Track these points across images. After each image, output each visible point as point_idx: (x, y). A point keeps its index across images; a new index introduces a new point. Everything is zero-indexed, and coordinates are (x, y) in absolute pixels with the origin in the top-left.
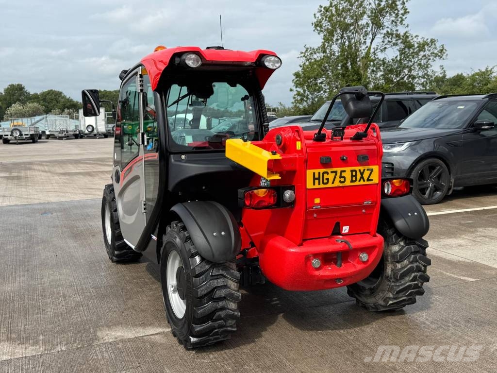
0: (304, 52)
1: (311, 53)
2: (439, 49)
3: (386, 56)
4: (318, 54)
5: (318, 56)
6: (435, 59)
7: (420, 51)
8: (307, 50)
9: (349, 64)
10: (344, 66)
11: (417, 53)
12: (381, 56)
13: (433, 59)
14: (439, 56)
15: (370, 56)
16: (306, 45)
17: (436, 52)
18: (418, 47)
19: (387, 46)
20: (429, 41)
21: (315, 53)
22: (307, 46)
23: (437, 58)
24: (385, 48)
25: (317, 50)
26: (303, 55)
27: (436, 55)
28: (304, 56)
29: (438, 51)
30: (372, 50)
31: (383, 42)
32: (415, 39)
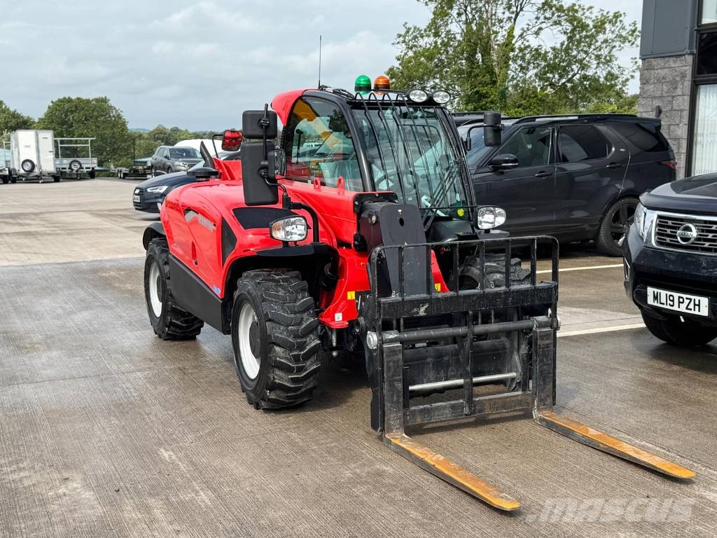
0: (403, 33)
1: (415, 37)
2: (628, 28)
3: (542, 43)
4: (426, 39)
5: (426, 42)
6: (622, 45)
7: (598, 32)
8: (408, 32)
9: (479, 56)
10: (471, 59)
11: (593, 37)
12: (533, 42)
13: (620, 46)
14: (629, 42)
15: (513, 42)
16: (406, 23)
17: (624, 34)
18: (595, 27)
19: (544, 26)
20: (611, 15)
21: (422, 37)
22: (408, 26)
23: (627, 44)
24: (540, 29)
25: (425, 31)
26: (402, 39)
27: (624, 39)
28: (404, 42)
29: (628, 33)
30: (517, 33)
31: (537, 18)
32: (588, 14)
